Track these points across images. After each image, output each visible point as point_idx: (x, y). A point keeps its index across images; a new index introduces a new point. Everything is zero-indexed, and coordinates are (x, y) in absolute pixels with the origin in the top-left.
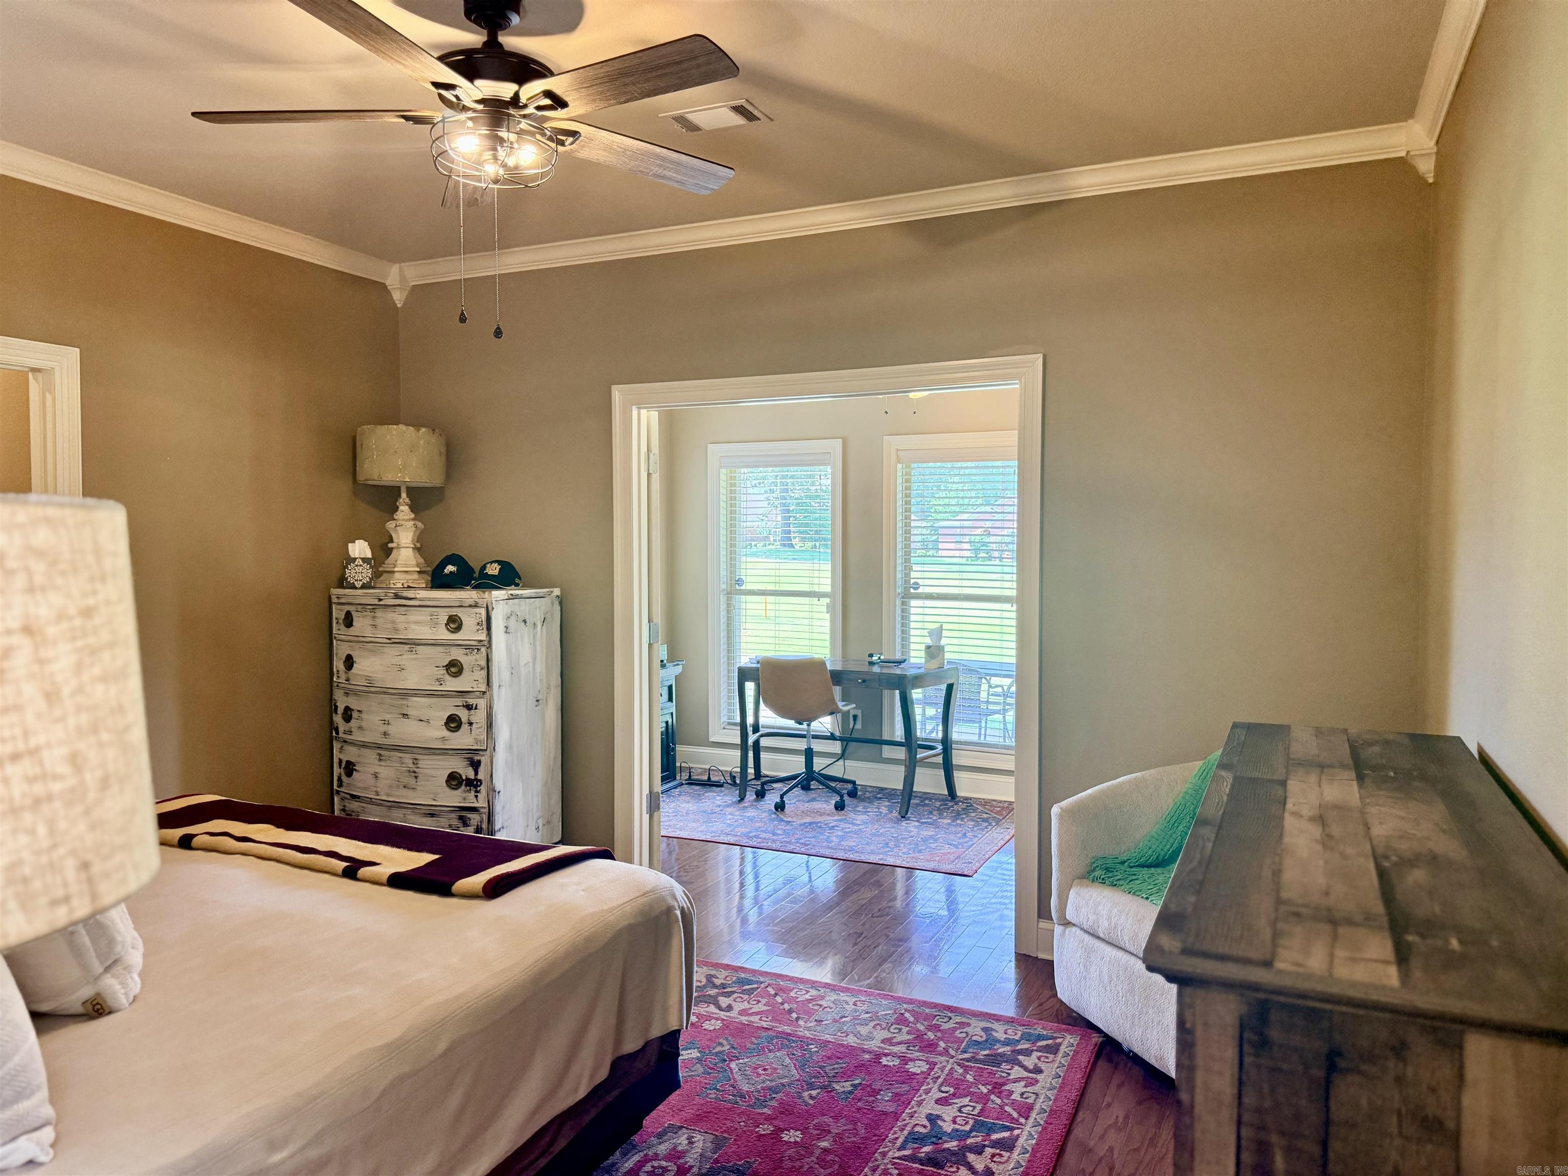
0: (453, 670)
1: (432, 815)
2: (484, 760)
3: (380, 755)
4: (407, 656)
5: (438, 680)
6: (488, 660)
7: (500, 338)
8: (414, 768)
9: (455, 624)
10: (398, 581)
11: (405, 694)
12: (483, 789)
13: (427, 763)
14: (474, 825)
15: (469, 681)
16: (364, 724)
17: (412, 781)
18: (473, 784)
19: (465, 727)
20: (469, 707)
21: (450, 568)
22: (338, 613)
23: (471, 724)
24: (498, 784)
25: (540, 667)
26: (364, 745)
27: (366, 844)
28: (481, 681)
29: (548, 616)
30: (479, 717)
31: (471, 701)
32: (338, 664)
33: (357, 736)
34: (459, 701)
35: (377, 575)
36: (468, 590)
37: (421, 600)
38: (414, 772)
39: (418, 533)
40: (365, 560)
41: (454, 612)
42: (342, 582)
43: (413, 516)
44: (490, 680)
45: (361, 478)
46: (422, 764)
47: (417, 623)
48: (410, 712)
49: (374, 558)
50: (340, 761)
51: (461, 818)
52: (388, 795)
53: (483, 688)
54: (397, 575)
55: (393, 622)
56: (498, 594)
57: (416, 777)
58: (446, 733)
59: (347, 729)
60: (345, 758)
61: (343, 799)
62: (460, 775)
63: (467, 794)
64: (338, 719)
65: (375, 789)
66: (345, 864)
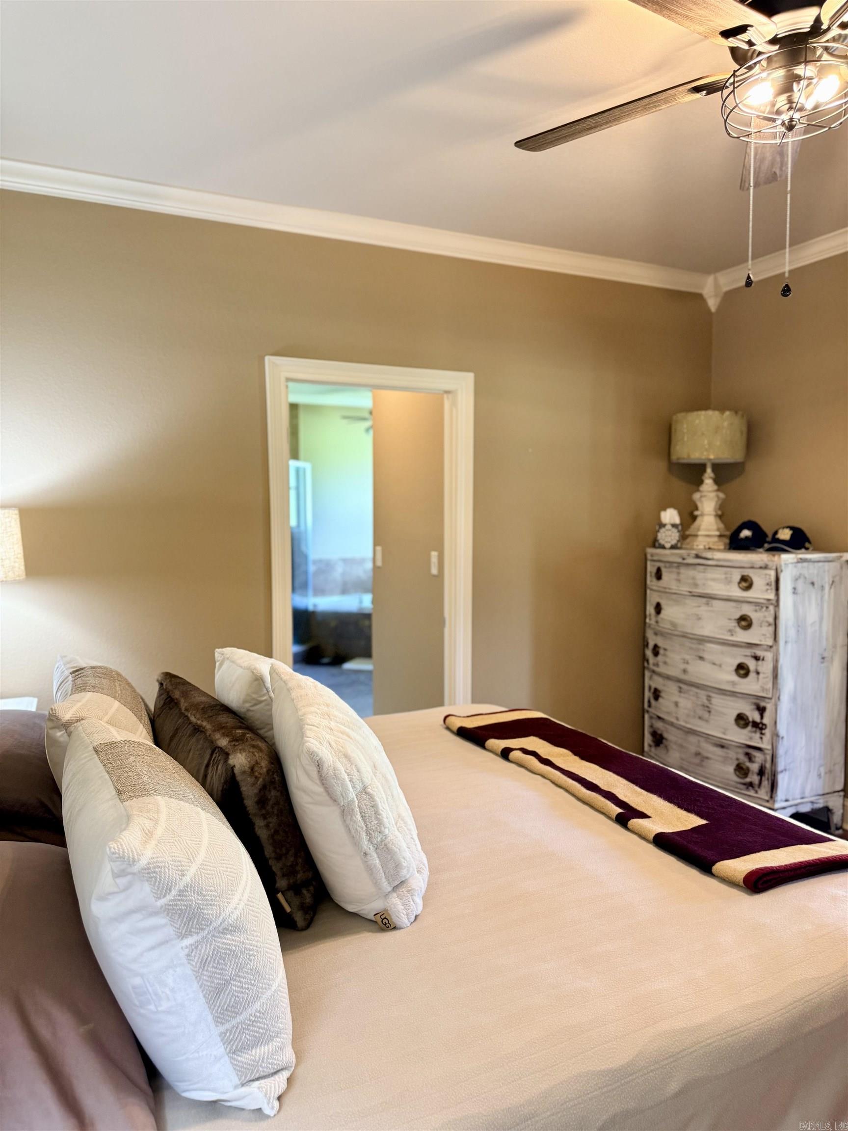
0: (743, 623)
1: (722, 747)
2: (769, 707)
3: (680, 688)
4: (704, 608)
5: (730, 631)
6: (776, 618)
7: (787, 296)
8: (706, 703)
9: (746, 583)
10: (700, 544)
11: (702, 640)
12: (767, 732)
13: (718, 701)
14: (758, 763)
15: (758, 635)
16: (668, 660)
17: (706, 715)
18: (759, 727)
19: (752, 675)
20: (757, 658)
21: (746, 533)
22: (651, 568)
23: (758, 673)
24: (782, 729)
25: (827, 626)
26: (668, 678)
27: (642, 790)
28: (768, 635)
29: (837, 579)
30: (766, 668)
31: (760, 653)
32: (650, 610)
33: (662, 669)
34: (748, 652)
35: (684, 537)
36: (761, 553)
37: (718, 560)
38: (708, 707)
39: (719, 502)
40: (674, 526)
41: (746, 572)
42: (655, 544)
43: (715, 487)
44: (777, 636)
45: (674, 458)
46: (714, 701)
47: (713, 580)
48: (706, 656)
49: (682, 524)
50: (650, 688)
51: (747, 754)
52: (686, 722)
53: (770, 642)
54: (700, 539)
55: (694, 578)
56: (788, 558)
57: (709, 712)
58: (735, 678)
59: (655, 662)
60: (654, 686)
61: (651, 718)
62: (748, 718)
63: (753, 735)
64: (649, 653)
65: (675, 715)
66: (620, 810)
